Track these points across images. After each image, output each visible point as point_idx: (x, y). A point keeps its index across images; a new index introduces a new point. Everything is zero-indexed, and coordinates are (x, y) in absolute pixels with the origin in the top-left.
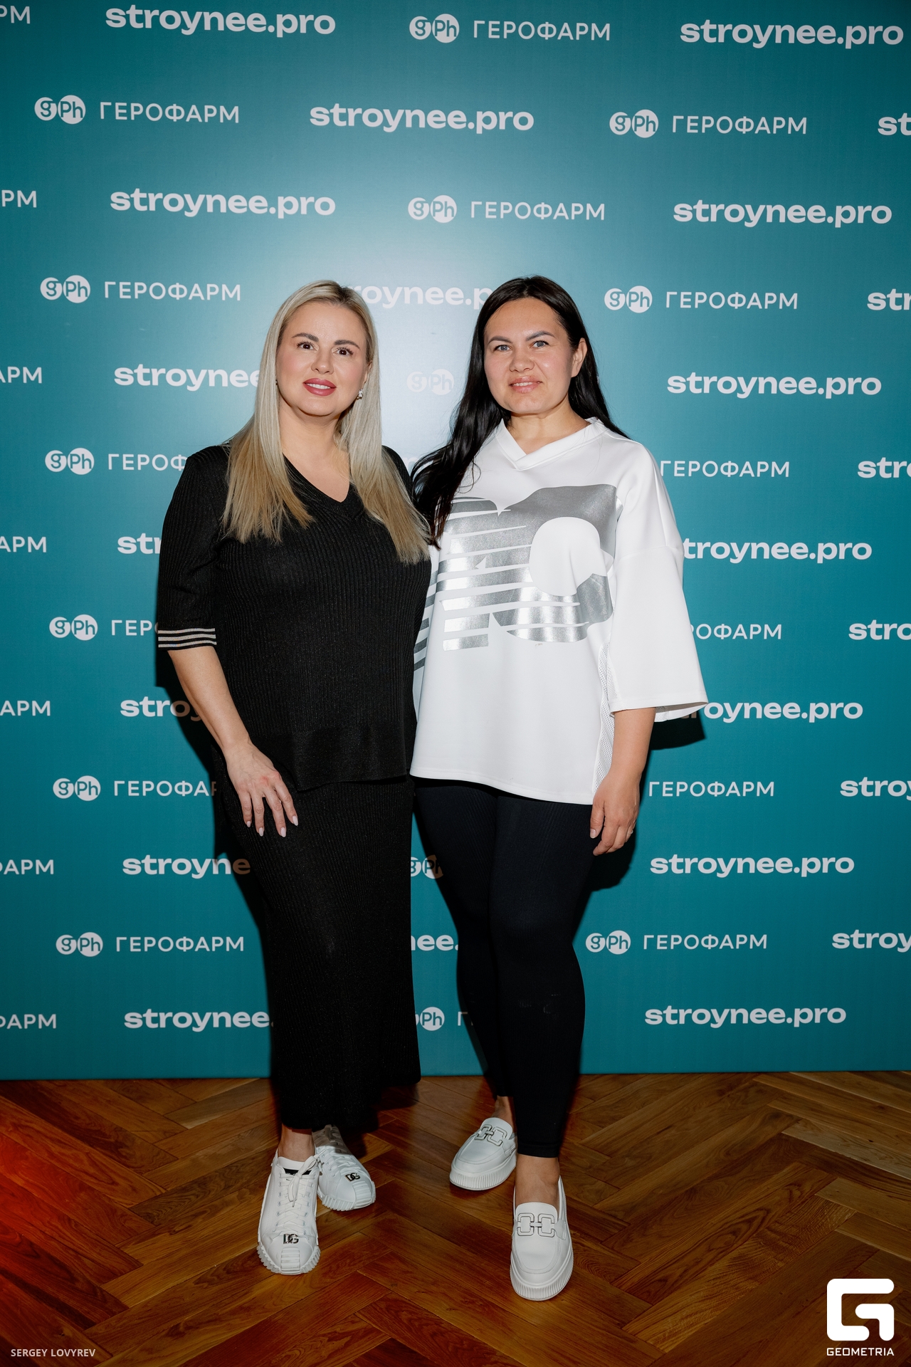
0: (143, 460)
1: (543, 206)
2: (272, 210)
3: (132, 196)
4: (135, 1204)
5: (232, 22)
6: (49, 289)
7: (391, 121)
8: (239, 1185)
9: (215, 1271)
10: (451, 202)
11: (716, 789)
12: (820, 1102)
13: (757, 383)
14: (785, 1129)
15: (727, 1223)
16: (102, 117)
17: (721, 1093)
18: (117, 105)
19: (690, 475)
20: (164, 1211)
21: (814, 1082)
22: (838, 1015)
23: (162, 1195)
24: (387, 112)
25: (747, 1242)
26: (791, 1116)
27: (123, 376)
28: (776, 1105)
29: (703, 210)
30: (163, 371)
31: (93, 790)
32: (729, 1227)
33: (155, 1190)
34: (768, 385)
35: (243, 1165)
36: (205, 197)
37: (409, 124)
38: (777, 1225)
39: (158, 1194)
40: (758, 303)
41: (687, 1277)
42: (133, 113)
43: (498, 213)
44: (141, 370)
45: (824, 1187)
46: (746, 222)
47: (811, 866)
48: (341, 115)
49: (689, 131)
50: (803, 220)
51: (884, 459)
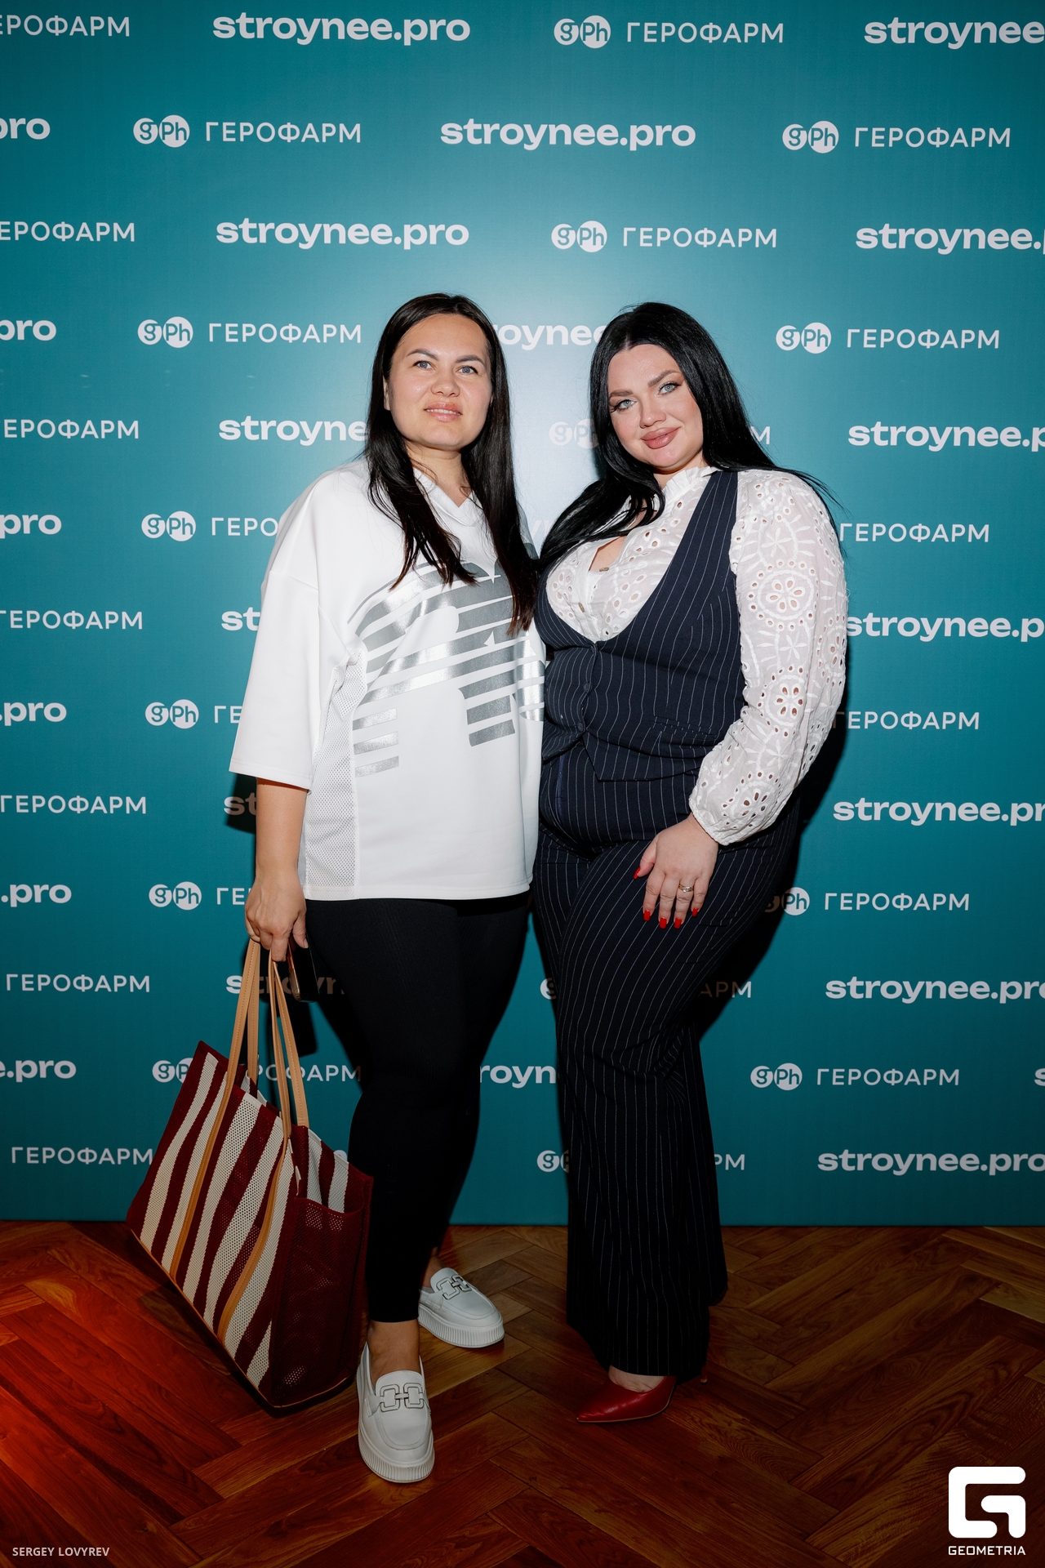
0: (250, 525)
1: (706, 231)
2: (398, 241)
3: (240, 226)
5: (355, 29)
6: (147, 333)
7: (533, 137)
9: (324, 1456)
10: (601, 229)
11: (902, 902)
12: (1021, 1262)
13: (952, 434)
14: (983, 1294)
15: (922, 1409)
16: (208, 139)
17: (906, 1250)
18: (225, 125)
19: (874, 540)
22: (1040, 1162)
24: (528, 127)
25: (949, 1434)
26: (989, 1279)
27: (229, 430)
28: (971, 1266)
29: (890, 235)
30: (273, 423)
31: (194, 898)
32: (926, 1414)
34: (965, 436)
36: (322, 226)
38: (982, 1412)
40: (954, 342)
41: (880, 1477)
42: (243, 134)
43: (654, 240)
44: (248, 423)
45: (1035, 1366)
46: (939, 249)
47: (1011, 991)
48: (476, 131)
49: (874, 145)
50: (1006, 246)
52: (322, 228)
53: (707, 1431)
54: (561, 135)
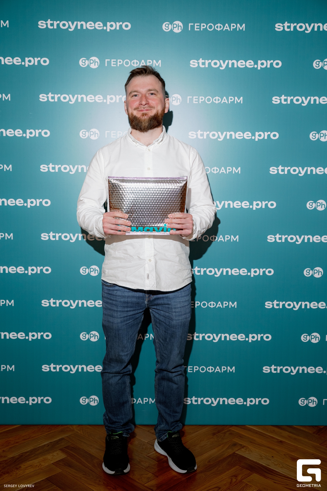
1: (135, 61)
2: (23, 63)
7: (72, 26)
10: (97, 60)
11: (212, 305)
13: (226, 134)
21: (255, 430)
22: (265, 401)
24: (70, 23)
34: (231, 135)
37: (79, 28)
43: (116, 64)
46: (220, 68)
47: (253, 338)
48: (51, 24)
49: (196, 30)
50: (244, 66)
51: (280, 166)
54: (82, 25)
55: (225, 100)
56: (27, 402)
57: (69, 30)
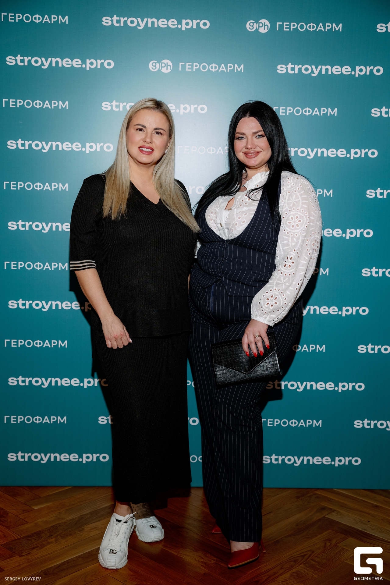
0: (20, 185)
1: (214, 65)
2: (84, 66)
3: (16, 58)
4: (4, 543)
7: (141, 23)
8: (56, 535)
9: (39, 574)
10: (170, 63)
11: (297, 348)
12: (346, 503)
13: (317, 151)
14: (327, 515)
16: (3, 20)
17: (298, 498)
18: (10, 14)
20: (18, 546)
21: (344, 494)
22: (357, 461)
23: (18, 539)
24: (139, 19)
25: (300, 566)
26: (331, 509)
27: (11, 145)
28: (324, 504)
29: (291, 68)
30: (30, 142)
32: (293, 558)
33: (15, 536)
34: (322, 153)
35: (59, 526)
37: (150, 25)
38: (316, 558)
39: (16, 538)
41: (269, 581)
42: (17, 19)
43: (192, 68)
44: (20, 142)
45: (342, 541)
46: (312, 74)
47: (344, 387)
48: (117, 20)
49: (285, 30)
50: (340, 73)
51: (379, 189)
52: (52, 60)
53: (201, 564)
54: (153, 23)
55: (316, 112)
56: (80, 460)
57: (139, 28)
